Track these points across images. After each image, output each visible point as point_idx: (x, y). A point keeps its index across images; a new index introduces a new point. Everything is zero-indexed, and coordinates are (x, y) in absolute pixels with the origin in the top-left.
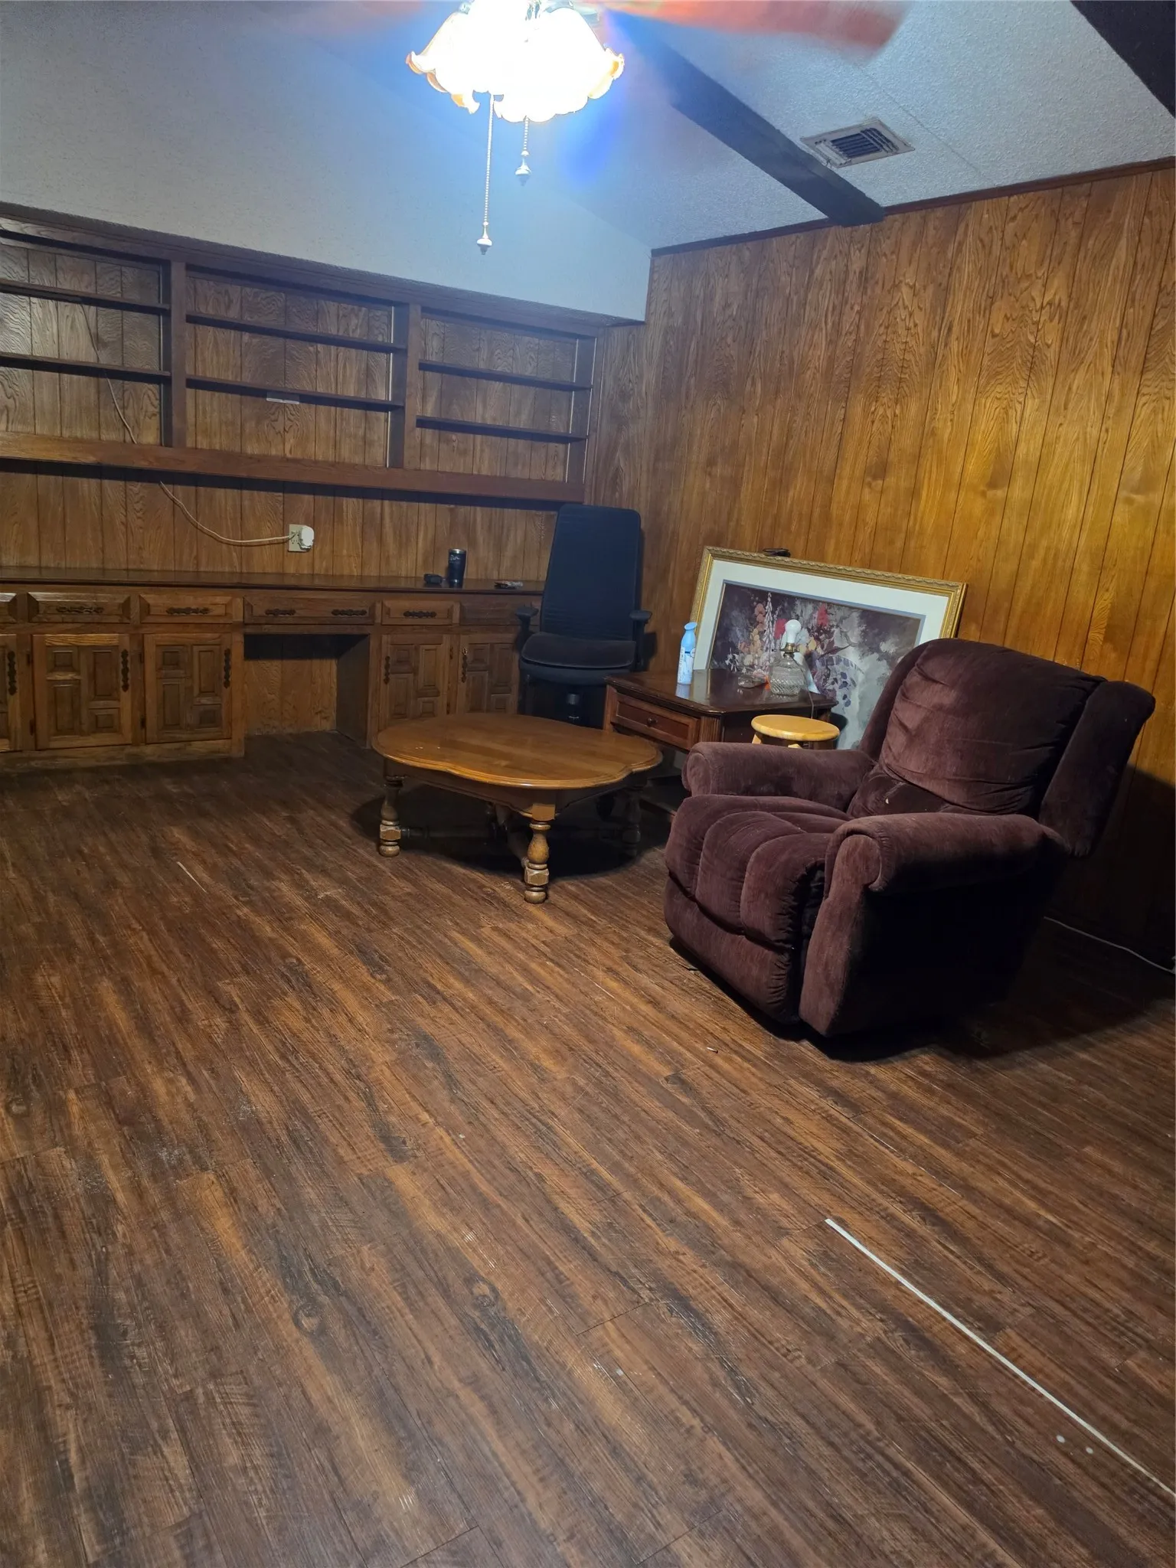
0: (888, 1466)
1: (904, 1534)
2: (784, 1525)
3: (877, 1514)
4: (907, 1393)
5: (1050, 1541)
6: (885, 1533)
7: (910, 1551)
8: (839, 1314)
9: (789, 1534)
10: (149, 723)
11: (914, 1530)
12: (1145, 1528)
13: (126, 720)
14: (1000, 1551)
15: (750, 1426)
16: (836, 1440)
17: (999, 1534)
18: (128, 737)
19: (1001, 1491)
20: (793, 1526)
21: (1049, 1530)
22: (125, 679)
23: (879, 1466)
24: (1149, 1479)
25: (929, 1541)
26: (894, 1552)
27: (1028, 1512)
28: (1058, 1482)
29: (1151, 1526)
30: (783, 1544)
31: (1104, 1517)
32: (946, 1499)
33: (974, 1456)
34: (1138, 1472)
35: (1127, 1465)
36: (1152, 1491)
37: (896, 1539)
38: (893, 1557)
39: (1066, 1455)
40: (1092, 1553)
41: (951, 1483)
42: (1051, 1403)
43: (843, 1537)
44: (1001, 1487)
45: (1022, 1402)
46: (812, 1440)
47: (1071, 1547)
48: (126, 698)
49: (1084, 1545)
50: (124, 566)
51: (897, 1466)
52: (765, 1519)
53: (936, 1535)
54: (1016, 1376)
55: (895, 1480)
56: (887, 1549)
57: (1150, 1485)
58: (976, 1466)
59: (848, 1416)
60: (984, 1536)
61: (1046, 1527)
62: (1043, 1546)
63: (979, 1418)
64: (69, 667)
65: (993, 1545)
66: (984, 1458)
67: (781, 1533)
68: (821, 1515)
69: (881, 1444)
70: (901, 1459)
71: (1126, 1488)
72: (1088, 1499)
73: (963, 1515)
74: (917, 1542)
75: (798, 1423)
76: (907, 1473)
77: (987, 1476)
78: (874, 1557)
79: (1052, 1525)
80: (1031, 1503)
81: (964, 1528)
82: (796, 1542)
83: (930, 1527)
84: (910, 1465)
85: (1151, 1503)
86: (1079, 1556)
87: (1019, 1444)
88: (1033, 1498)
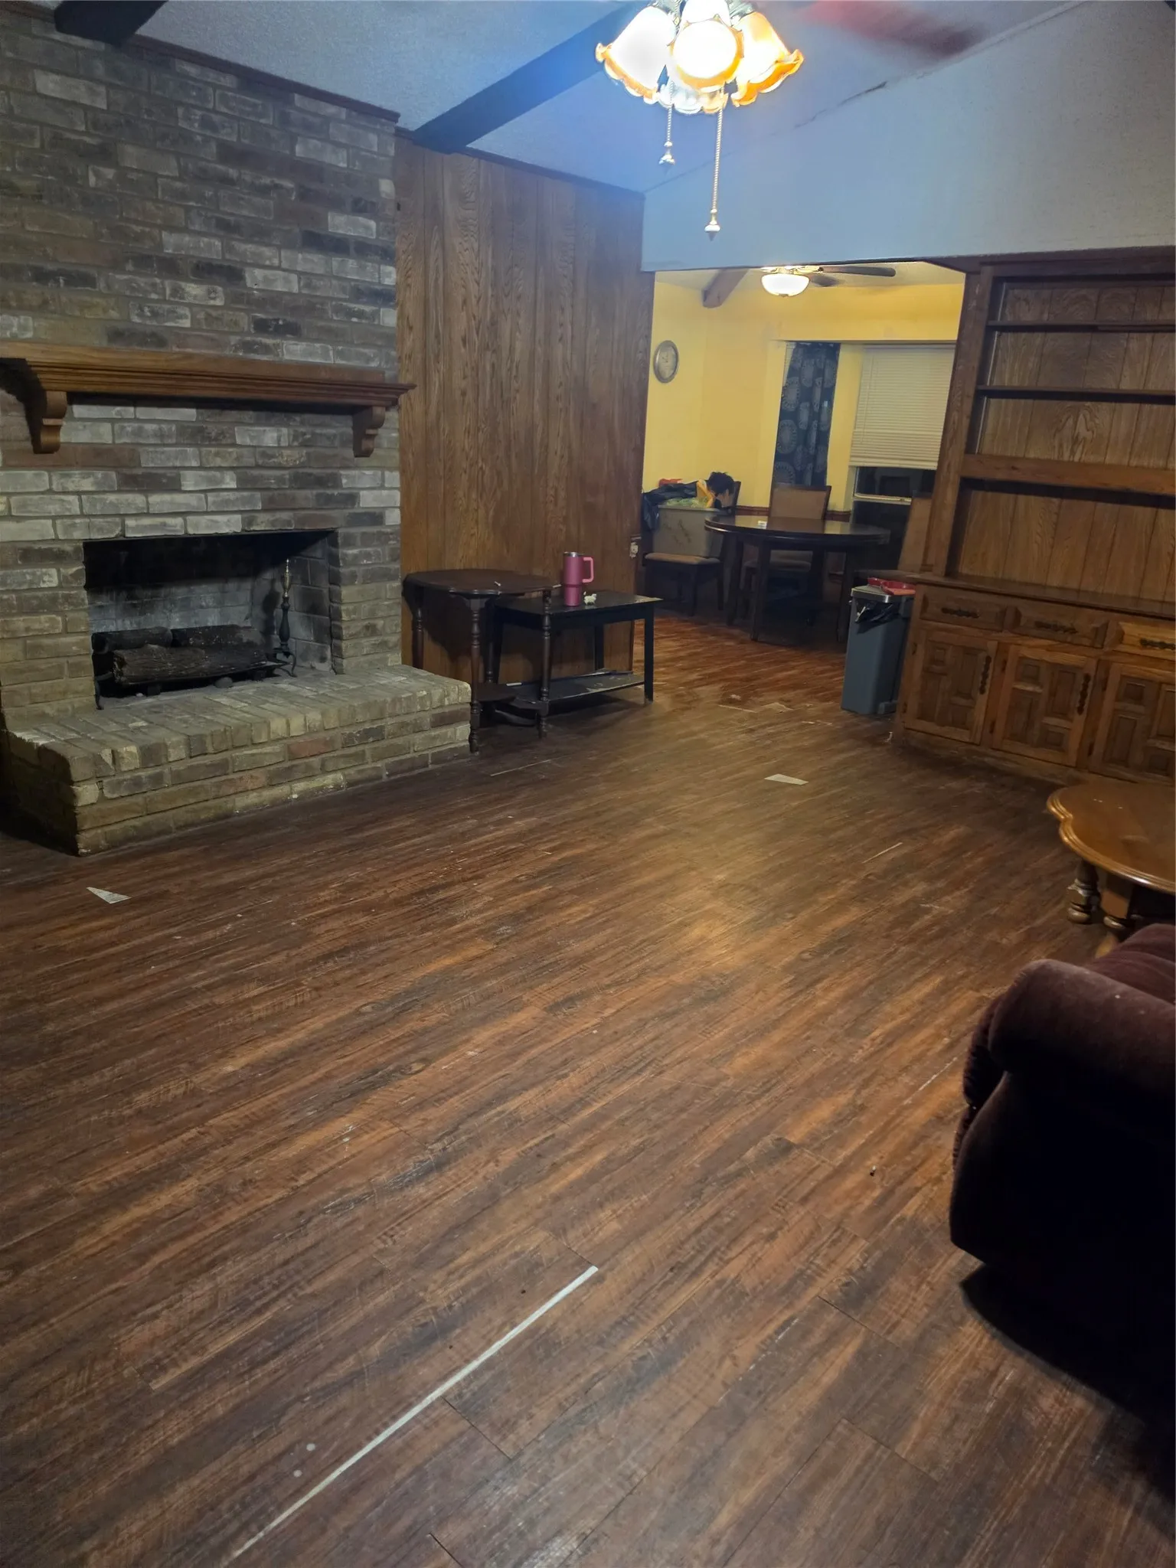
0: (265, 1300)
1: (197, 1305)
2: (206, 1233)
3: (217, 1290)
4: (354, 1321)
5: (187, 1413)
6: (199, 1293)
7: (181, 1308)
8: (450, 1273)
9: (200, 1235)
10: (1095, 753)
11: (202, 1312)
12: (197, 1506)
13: (1073, 743)
14: (178, 1372)
15: (301, 1213)
16: (291, 1266)
17: (197, 1372)
18: (1072, 759)
19: (243, 1382)
20: (206, 1238)
21: (199, 1415)
22: (1082, 703)
23: (265, 1294)
24: (261, 1528)
25: (192, 1321)
26: (181, 1298)
27: (219, 1401)
28: (255, 1434)
29: (200, 1514)
30: (191, 1232)
31: (214, 1467)
32: (232, 1338)
33: (282, 1366)
34: (271, 1520)
35: (280, 1509)
36: (245, 1526)
37: (193, 1299)
38: (177, 1296)
39: (290, 1449)
40: (173, 1448)
41: (249, 1344)
42: (360, 1447)
43: (195, 1266)
44: (247, 1383)
45: (359, 1419)
46: (288, 1251)
47: (180, 1431)
48: (1079, 720)
49: (181, 1443)
50: (1160, 598)
51: (266, 1307)
52: (212, 1222)
53: (197, 1326)
54: (395, 1418)
55: (251, 1303)
56: (185, 1293)
57: (254, 1528)
58: (272, 1365)
59: (320, 1273)
60: (194, 1362)
61: (205, 1412)
62: (183, 1406)
63: (330, 1377)
64: (1035, 680)
65: (185, 1367)
66: (280, 1373)
67: (199, 1231)
68: (216, 1254)
69: (290, 1296)
70: (275, 1309)
71: (248, 1499)
72: (236, 1457)
73: (216, 1348)
74: (192, 1312)
75: (309, 1241)
76: (259, 1312)
77: (259, 1373)
78: (176, 1284)
79: (206, 1418)
80: (231, 1404)
81: (204, 1348)
82: (191, 1240)
83: (205, 1323)
84: (268, 1315)
85: (230, 1521)
86: (171, 1436)
87: (299, 1406)
88: (237, 1407)
